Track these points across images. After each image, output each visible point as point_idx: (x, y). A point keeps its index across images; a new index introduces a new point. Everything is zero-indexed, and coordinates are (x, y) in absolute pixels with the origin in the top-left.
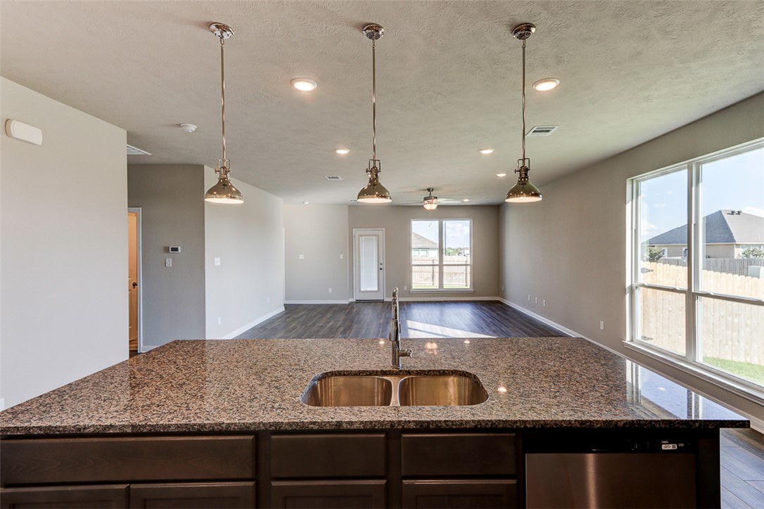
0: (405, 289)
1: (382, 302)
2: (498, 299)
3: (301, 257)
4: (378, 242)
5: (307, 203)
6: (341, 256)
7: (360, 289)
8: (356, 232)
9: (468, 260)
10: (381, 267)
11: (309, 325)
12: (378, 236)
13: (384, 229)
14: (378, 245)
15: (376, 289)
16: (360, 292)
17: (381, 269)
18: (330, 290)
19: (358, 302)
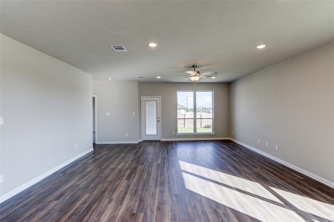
0: (174, 133)
1: (159, 141)
2: (229, 138)
3: (108, 114)
4: (157, 104)
5: (110, 79)
6: (134, 114)
7: (145, 133)
8: (143, 98)
9: (211, 115)
10: (158, 120)
11: (103, 167)
12: (156, 101)
13: (160, 97)
14: (157, 107)
15: (156, 134)
16: (146, 135)
17: (159, 121)
18: (126, 135)
19: (144, 141)
